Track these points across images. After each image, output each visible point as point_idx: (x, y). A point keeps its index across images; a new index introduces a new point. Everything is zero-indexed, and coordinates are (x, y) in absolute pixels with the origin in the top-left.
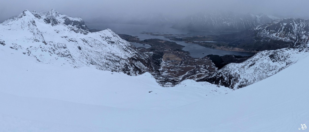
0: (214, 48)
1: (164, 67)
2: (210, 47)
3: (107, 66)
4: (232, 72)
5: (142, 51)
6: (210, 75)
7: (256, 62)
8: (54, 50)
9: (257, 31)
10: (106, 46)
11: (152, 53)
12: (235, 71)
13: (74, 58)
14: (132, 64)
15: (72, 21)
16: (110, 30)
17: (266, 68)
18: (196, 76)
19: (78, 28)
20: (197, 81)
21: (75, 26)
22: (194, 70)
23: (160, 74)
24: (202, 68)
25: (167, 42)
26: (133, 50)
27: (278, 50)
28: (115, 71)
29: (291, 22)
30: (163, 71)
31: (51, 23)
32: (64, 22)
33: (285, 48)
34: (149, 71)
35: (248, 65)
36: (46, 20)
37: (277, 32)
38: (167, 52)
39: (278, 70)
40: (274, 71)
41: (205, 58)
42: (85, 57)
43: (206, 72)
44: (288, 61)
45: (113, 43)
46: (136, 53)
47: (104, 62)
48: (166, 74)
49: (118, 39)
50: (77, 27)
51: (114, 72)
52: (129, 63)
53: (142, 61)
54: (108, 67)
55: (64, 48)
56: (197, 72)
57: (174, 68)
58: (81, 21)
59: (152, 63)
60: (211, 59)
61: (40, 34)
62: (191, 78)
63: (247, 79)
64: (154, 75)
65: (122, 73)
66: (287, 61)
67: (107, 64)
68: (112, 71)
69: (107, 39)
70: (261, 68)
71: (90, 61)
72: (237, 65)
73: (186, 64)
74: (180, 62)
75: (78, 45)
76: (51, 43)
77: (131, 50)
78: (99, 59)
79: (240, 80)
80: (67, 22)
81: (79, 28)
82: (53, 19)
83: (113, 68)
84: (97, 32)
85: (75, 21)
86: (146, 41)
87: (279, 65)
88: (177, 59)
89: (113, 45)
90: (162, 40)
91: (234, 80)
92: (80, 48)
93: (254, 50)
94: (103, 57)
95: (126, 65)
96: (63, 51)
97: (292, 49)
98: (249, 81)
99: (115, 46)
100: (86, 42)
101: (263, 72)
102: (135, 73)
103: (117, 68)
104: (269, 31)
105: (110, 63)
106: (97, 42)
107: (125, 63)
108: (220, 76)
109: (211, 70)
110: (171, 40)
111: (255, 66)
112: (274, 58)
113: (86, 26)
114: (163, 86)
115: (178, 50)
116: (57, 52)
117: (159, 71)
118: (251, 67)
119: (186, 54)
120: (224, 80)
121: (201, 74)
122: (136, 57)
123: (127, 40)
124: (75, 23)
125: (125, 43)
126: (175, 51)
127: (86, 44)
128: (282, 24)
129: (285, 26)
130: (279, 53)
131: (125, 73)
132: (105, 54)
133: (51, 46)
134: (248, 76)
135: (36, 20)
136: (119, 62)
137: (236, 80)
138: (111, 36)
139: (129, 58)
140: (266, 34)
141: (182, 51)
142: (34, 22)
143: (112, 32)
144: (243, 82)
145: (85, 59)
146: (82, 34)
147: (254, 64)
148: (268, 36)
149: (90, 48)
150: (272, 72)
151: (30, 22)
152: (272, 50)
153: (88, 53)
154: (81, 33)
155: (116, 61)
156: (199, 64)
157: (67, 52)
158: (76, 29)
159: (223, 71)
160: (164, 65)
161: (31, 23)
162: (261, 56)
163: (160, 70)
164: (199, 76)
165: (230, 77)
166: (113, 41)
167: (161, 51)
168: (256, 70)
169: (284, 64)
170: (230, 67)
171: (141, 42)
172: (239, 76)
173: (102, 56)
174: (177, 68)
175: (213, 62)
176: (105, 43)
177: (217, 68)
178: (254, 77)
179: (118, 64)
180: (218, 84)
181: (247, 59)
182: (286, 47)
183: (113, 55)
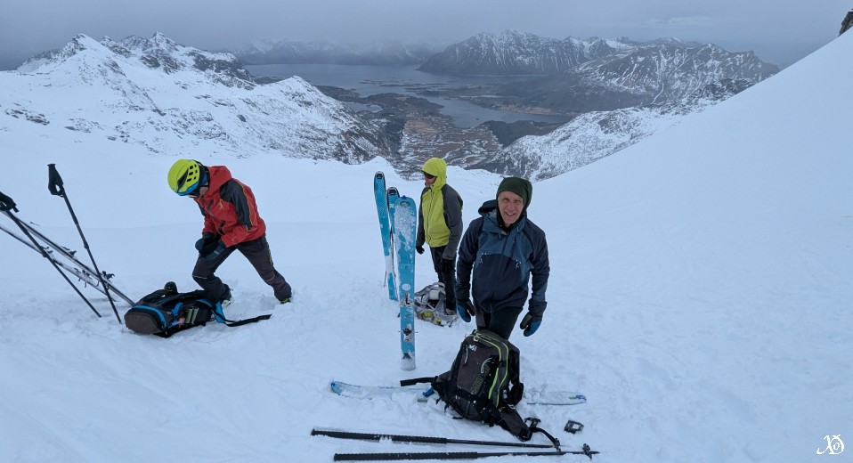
0: (496, 108)
1: (408, 146)
2: (490, 106)
3: (303, 149)
4: (528, 151)
5: (367, 117)
6: (489, 157)
7: (573, 133)
8: (185, 127)
9: (581, 73)
10: (295, 111)
11: (384, 120)
12: (534, 150)
13: (234, 139)
14: (350, 143)
15: (213, 61)
16: (300, 79)
17: (590, 144)
18: (464, 159)
19: (230, 78)
20: (466, 169)
21: (222, 72)
22: (461, 150)
23: (400, 159)
24: (474, 146)
25: (411, 100)
26: (348, 117)
27: (619, 110)
28: (320, 157)
29: (654, 55)
30: (405, 153)
31: (162, 67)
32: (194, 63)
33: (632, 108)
34: (382, 154)
35: (558, 139)
36: (147, 60)
37: (621, 75)
38: (412, 119)
39: (613, 148)
40: (606, 150)
41: (480, 127)
42: (257, 135)
43: (482, 153)
44: (634, 132)
45: (309, 104)
46: (355, 123)
47: (297, 141)
48: (411, 158)
49: (317, 96)
50: (228, 75)
51: (319, 160)
52: (345, 142)
53: (367, 136)
54: (306, 152)
55: (209, 120)
56: (467, 152)
57: (425, 146)
58: (235, 62)
59: (386, 140)
60: (490, 129)
61: (141, 93)
62: (454, 164)
63: (553, 163)
64: (390, 161)
65: (334, 161)
66: (632, 131)
67: (303, 146)
68: (315, 159)
69: (297, 98)
70: (581, 145)
71: (269, 143)
72: (537, 139)
73: (445, 139)
74: (435, 137)
75: (237, 111)
76: (174, 112)
77: (345, 117)
78: (287, 138)
79: (542, 166)
80: (202, 64)
81: (233, 76)
82: (164, 58)
83: (316, 153)
84: (273, 84)
85: (219, 60)
86: (372, 99)
87: (616, 138)
88: (430, 130)
89: (309, 109)
90: (402, 96)
91: (531, 166)
92: (243, 119)
93: (570, 111)
94: (294, 133)
95: (340, 145)
96: (206, 126)
97: (647, 109)
98: (557, 167)
99: (314, 110)
100: (254, 105)
101: (585, 151)
102: (358, 159)
103: (324, 151)
104: (606, 73)
105: (309, 143)
106: (276, 104)
107: (338, 142)
108: (507, 159)
109: (490, 148)
110: (418, 94)
111: (570, 140)
112: (608, 126)
113: (247, 72)
114: (407, 179)
115: (432, 114)
116: (192, 129)
117: (398, 153)
118: (563, 143)
119: (447, 122)
120: (513, 166)
121: (473, 156)
122: (357, 130)
123: (336, 97)
124: (221, 66)
125: (333, 104)
126: (425, 115)
127: (255, 109)
128: (635, 59)
129: (641, 63)
130: (618, 117)
131: (339, 160)
132: (296, 126)
133: (178, 119)
134: (557, 159)
135: (120, 60)
136: (325, 140)
137: (534, 166)
138: (303, 90)
139: (343, 133)
140: (599, 80)
141: (439, 115)
142: (115, 65)
143: (305, 83)
144: (546, 170)
145: (258, 140)
146: (242, 89)
147: (568, 137)
148: (602, 85)
149: (264, 116)
150: (601, 151)
151: (102, 65)
152: (605, 110)
153: (263, 126)
154: (239, 87)
155: (320, 139)
156: (470, 139)
157: (217, 128)
158: (226, 79)
159: (512, 149)
160: (408, 142)
161: (108, 68)
162: (583, 122)
163: (400, 151)
164: (469, 160)
165: (524, 160)
166: (309, 100)
167: (400, 117)
168: (570, 148)
169: (626, 138)
170: (524, 143)
171: (362, 101)
172: (540, 158)
173: (291, 131)
174: (430, 146)
175: (494, 134)
176: (295, 105)
177: (501, 145)
178: (568, 159)
179: (323, 145)
180: (502, 173)
181: (555, 129)
182: (635, 105)
183: (313, 127)
